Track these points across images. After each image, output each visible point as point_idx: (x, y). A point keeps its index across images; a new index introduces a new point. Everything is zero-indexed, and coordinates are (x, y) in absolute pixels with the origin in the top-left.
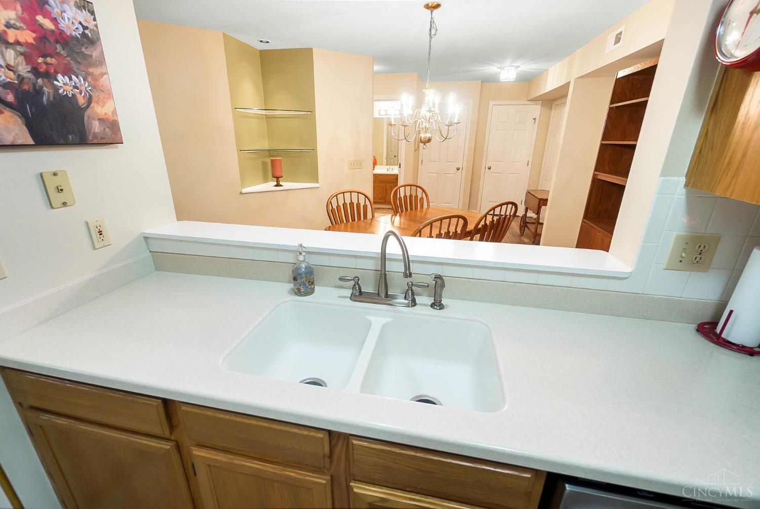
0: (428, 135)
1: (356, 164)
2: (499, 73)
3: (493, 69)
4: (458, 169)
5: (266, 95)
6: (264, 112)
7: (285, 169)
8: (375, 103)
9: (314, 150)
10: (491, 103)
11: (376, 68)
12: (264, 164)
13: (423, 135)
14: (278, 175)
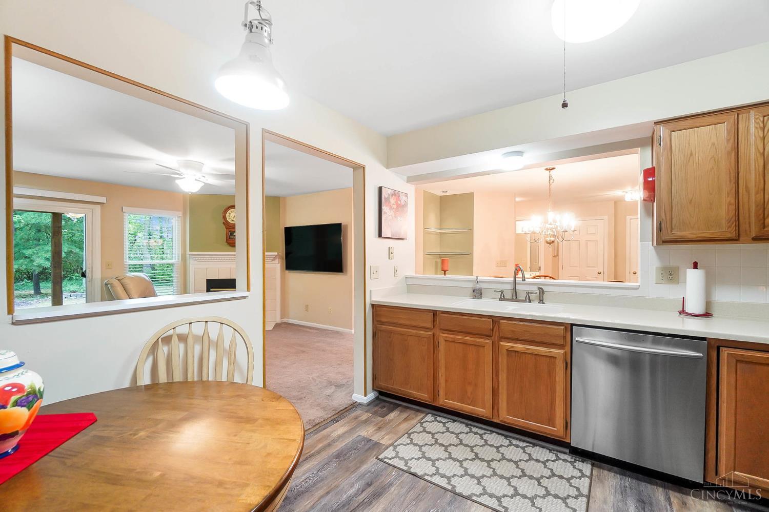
0: (552, 239)
1: (502, 264)
2: (625, 196)
3: (618, 193)
4: (600, 273)
5: (441, 220)
6: (439, 231)
7: (450, 265)
8: (517, 223)
9: (471, 253)
10: (628, 218)
11: (518, 199)
12: (436, 263)
13: (548, 239)
14: (446, 269)
